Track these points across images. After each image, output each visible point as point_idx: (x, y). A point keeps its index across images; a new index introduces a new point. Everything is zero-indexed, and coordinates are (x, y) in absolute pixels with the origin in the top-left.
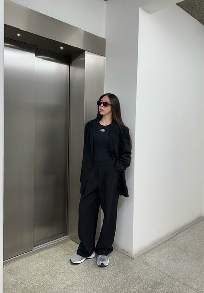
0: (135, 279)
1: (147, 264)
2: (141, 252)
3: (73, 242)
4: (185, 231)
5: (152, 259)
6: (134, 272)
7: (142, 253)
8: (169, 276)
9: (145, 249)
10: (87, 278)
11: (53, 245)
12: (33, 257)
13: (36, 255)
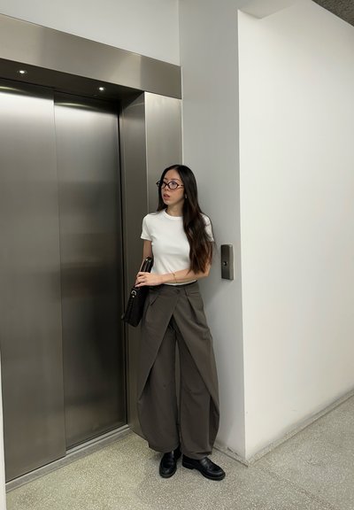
0: (251, 505)
1: (272, 474)
2: (261, 451)
3: (137, 437)
4: (342, 406)
5: (281, 463)
6: (249, 492)
7: (263, 453)
8: (313, 497)
9: (269, 446)
10: (164, 506)
11: (103, 446)
12: (66, 469)
13: (72, 466)
